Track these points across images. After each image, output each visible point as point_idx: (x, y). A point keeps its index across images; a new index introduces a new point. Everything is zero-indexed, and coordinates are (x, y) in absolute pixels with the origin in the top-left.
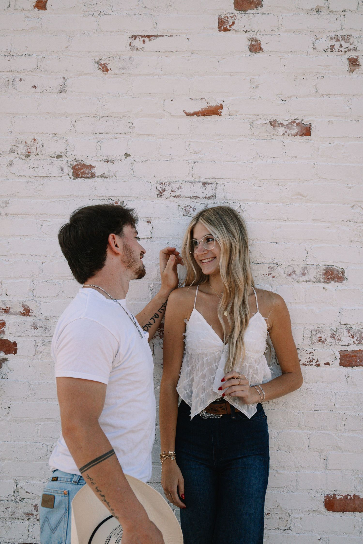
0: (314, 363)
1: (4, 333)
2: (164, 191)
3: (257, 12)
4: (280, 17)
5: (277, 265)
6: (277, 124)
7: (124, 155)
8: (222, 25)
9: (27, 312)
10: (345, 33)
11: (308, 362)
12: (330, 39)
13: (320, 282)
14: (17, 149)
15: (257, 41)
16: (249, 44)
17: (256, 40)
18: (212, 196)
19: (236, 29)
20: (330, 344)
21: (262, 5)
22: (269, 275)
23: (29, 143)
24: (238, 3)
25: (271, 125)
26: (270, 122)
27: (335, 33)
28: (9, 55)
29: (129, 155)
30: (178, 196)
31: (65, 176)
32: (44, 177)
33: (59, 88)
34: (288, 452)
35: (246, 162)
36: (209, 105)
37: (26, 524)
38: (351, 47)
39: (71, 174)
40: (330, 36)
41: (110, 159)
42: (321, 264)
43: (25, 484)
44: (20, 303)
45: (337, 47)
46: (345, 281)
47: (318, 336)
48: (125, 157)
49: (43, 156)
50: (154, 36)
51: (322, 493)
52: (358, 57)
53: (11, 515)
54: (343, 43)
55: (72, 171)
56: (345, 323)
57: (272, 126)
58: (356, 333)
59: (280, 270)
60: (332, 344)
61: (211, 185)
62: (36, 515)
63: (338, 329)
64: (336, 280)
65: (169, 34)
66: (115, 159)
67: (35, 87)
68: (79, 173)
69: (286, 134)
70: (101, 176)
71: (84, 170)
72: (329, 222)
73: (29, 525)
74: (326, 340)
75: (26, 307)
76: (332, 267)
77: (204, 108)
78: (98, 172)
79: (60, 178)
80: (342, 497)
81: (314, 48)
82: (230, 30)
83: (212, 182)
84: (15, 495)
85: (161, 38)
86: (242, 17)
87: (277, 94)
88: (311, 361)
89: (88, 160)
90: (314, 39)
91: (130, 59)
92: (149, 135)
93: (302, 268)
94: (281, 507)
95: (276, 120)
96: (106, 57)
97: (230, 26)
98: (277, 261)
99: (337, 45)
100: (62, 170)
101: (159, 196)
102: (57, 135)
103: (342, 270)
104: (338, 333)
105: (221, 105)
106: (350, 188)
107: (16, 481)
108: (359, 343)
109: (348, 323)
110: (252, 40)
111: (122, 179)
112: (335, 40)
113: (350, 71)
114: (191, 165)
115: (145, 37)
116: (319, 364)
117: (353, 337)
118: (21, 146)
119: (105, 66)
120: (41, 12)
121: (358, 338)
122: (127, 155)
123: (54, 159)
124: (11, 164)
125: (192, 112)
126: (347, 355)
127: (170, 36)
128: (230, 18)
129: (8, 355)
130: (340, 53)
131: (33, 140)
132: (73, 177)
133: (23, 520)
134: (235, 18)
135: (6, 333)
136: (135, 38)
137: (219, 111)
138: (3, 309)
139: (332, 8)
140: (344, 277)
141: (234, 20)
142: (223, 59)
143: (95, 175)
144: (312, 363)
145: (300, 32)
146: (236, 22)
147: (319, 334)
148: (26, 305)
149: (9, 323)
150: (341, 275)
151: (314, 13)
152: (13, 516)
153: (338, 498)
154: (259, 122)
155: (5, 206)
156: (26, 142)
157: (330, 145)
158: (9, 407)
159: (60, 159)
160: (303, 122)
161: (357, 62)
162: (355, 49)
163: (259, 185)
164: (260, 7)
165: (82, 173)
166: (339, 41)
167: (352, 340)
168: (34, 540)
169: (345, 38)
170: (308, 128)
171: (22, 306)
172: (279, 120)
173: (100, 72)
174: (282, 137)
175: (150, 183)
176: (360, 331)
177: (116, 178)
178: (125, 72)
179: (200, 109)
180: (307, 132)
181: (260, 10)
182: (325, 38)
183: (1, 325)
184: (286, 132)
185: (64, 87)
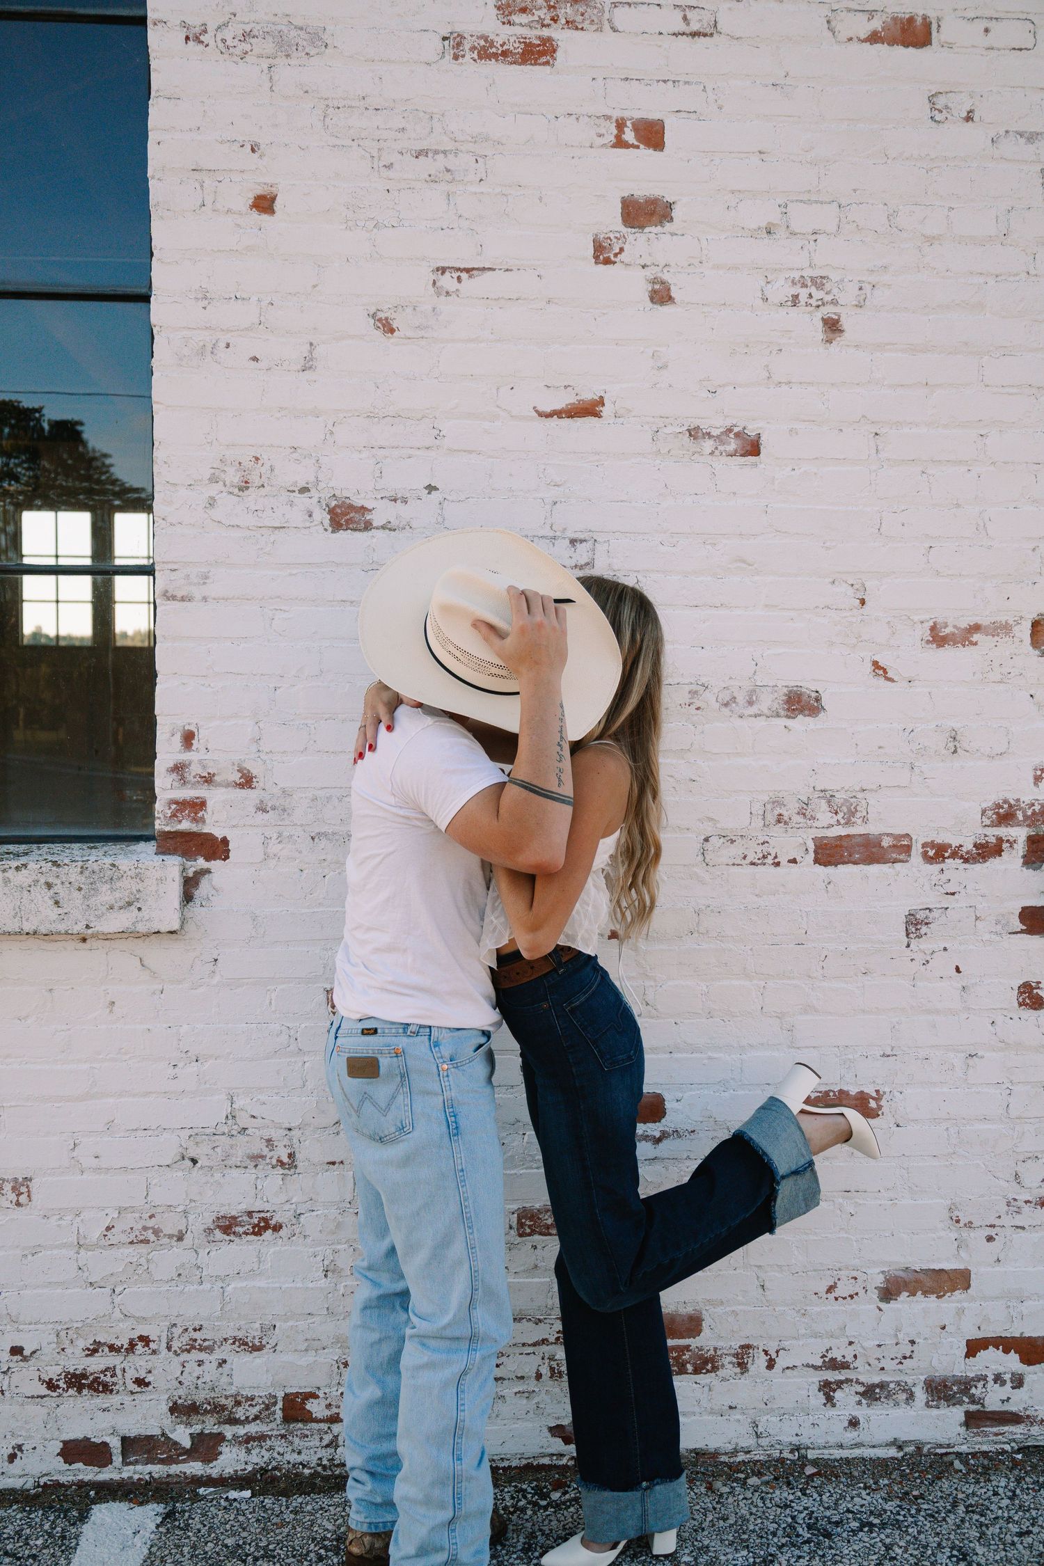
0: (770, 860)
1: (204, 821)
3: (662, 232)
4: (704, 242)
5: (704, 688)
6: (700, 434)
7: (426, 488)
8: (601, 254)
9: (247, 781)
10: (816, 273)
11: (759, 859)
12: (790, 284)
13: (778, 716)
14: (223, 475)
15: (663, 283)
16: (650, 289)
17: (661, 281)
18: (587, 564)
19: (626, 261)
20: (798, 826)
21: (672, 218)
22: (689, 705)
23: (247, 464)
24: (628, 214)
25: (690, 435)
26: (689, 430)
27: (800, 273)
28: (205, 297)
29: (436, 489)
31: (316, 528)
32: (276, 528)
33: (302, 362)
34: (726, 1020)
35: (647, 502)
36: (579, 398)
37: (251, 1174)
38: (828, 298)
39: (327, 522)
40: (791, 278)
41: (399, 496)
42: (780, 684)
43: (248, 1100)
44: (234, 764)
45: (803, 298)
46: (822, 714)
47: (776, 813)
48: (427, 491)
49: (274, 489)
50: (478, 269)
52: (839, 316)
53: (223, 1161)
54: (813, 290)
55: (329, 517)
56: (823, 789)
57: (692, 438)
58: (842, 805)
59: (709, 697)
60: (801, 825)
61: (584, 544)
62: (271, 1158)
63: (811, 800)
64: (807, 712)
65: (506, 267)
66: (408, 495)
67: (255, 359)
68: (343, 521)
69: (717, 452)
70: (383, 527)
71: (352, 515)
72: (794, 609)
73: (257, 1178)
74: (790, 819)
75: (245, 772)
76: (799, 689)
77: (570, 404)
78: (377, 519)
79: (307, 530)
80: (821, 1095)
81: (763, 299)
82: (614, 263)
83: (587, 538)
84: (230, 1122)
85: (491, 272)
86: (636, 240)
87: (700, 381)
88: (764, 857)
89: (359, 497)
90: (763, 284)
91: (434, 311)
92: (470, 452)
93: (748, 692)
94: (715, 1119)
95: (699, 426)
96: (391, 306)
97: (616, 255)
98: (703, 680)
99: (803, 293)
100: (310, 516)
102: (299, 450)
103: (817, 694)
104: (810, 807)
105: (601, 397)
106: (828, 548)
107: (230, 1097)
108: (846, 824)
109: (827, 788)
110: (654, 281)
111: (424, 533)
112: (799, 285)
113: (827, 341)
114: (548, 507)
115: (461, 272)
116: (779, 862)
117: (836, 813)
118: (231, 471)
119: (387, 322)
120: (265, 217)
121: (845, 814)
122: (431, 488)
123: (294, 494)
124: (212, 502)
125: (549, 411)
126: (826, 844)
127: (507, 270)
128: (615, 240)
129: (213, 862)
130: (809, 309)
131: (254, 459)
132: (330, 529)
133: (246, 1167)
134: (624, 240)
135: (207, 821)
136: (443, 273)
137: (597, 409)
138: (201, 777)
139: (795, 227)
140: (821, 707)
141: (623, 245)
142: (604, 314)
143: (371, 524)
144: (766, 861)
145: (739, 268)
146: (626, 247)
147: (778, 809)
148: (245, 768)
149: (212, 802)
150: (815, 704)
151: (763, 236)
152: (225, 1162)
154: (669, 430)
155: (201, 582)
156: (240, 463)
157: (793, 473)
158: (216, 960)
159: (306, 494)
160: (746, 431)
161: (838, 326)
162: (834, 302)
163: (671, 544)
164: (668, 222)
165: (347, 521)
166: (807, 286)
167: (836, 818)
168: (266, 1203)
169: (817, 282)
170: (756, 442)
171: (238, 771)
172: (704, 426)
173: (379, 333)
174: (710, 457)
176: (849, 801)
177: (411, 530)
178: (426, 335)
179: (564, 406)
180: (753, 448)
181: (668, 227)
182: (782, 282)
183: (197, 806)
184: (716, 448)
185: (312, 360)
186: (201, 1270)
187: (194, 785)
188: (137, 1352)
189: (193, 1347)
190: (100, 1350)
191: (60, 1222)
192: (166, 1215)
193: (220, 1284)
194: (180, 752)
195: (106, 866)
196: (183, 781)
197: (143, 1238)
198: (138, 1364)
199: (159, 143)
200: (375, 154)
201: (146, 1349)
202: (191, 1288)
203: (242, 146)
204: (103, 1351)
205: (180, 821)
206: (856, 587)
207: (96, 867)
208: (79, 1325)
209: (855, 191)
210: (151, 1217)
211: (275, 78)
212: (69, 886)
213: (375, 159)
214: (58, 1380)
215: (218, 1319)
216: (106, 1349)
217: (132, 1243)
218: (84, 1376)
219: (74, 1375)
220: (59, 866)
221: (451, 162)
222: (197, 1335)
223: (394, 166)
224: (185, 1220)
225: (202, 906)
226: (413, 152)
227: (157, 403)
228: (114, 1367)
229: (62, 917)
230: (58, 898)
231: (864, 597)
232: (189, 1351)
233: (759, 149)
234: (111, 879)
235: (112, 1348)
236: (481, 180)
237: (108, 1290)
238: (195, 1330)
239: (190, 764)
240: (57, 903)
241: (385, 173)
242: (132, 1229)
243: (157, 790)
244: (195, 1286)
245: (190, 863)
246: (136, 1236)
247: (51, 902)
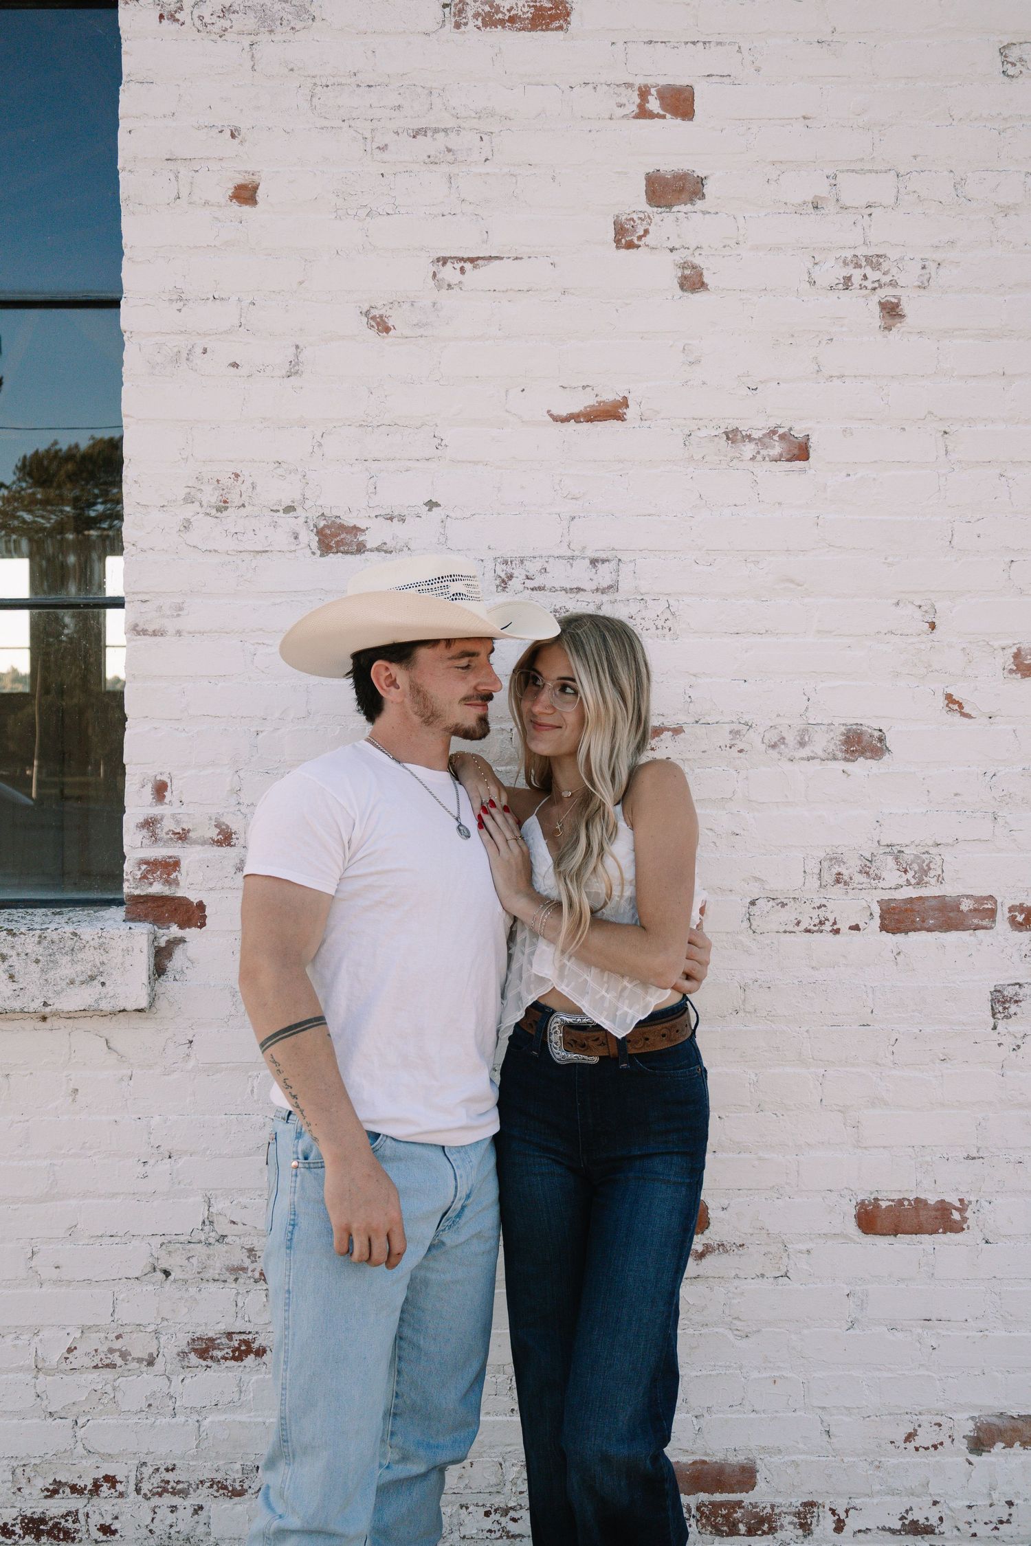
0: (828, 927)
1: (178, 884)
2: (510, 577)
3: (693, 210)
4: (741, 220)
5: (748, 727)
6: (739, 437)
7: (426, 504)
8: (623, 236)
9: (226, 838)
10: (871, 252)
11: (815, 925)
12: (842, 264)
13: (835, 758)
14: (199, 495)
15: (694, 267)
16: (680, 275)
17: (692, 266)
18: (610, 587)
19: (652, 244)
20: (860, 886)
21: (703, 195)
22: (730, 747)
23: (225, 481)
24: (654, 192)
25: (728, 438)
26: (726, 433)
27: (853, 252)
28: (180, 298)
29: (437, 505)
30: (540, 589)
31: (303, 551)
32: (257, 552)
33: (287, 367)
34: (778, 1114)
35: (679, 515)
36: (599, 399)
37: (230, 1290)
38: (886, 279)
39: (315, 545)
40: (842, 259)
41: (396, 514)
42: (837, 721)
43: (228, 1203)
44: (211, 819)
45: (857, 280)
46: (886, 757)
47: (835, 871)
48: (428, 508)
49: (256, 509)
50: (483, 258)
51: (852, 1198)
52: (899, 300)
53: (199, 1273)
54: (868, 271)
55: (317, 539)
56: (889, 843)
57: (730, 442)
58: (913, 862)
59: (753, 737)
60: (864, 886)
61: (607, 564)
62: (253, 1271)
63: (875, 856)
64: (868, 754)
65: (515, 255)
66: (406, 513)
67: (235, 365)
68: (333, 544)
69: (759, 457)
70: (378, 549)
71: (342, 536)
72: (851, 635)
73: (238, 1293)
74: (851, 879)
75: (224, 827)
76: (859, 727)
77: (589, 406)
78: (371, 540)
79: (292, 554)
80: (893, 1204)
81: (810, 283)
82: (638, 246)
83: (610, 558)
84: (207, 1228)
85: (497, 262)
86: (662, 220)
87: (739, 376)
88: (821, 923)
89: (350, 515)
90: (810, 265)
91: (434, 306)
92: (476, 463)
93: (799, 731)
94: (768, 1230)
95: (737, 428)
96: (385, 303)
97: (640, 238)
98: (746, 718)
99: (857, 275)
100: (296, 538)
101: (500, 588)
102: (284, 465)
103: (881, 733)
104: (874, 864)
105: (625, 398)
106: (891, 565)
107: (207, 1199)
108: (918, 884)
109: (895, 842)
110: (684, 266)
112: (852, 266)
113: (886, 328)
114: (565, 524)
115: (465, 262)
116: (839, 929)
117: (906, 871)
118: (208, 489)
119: (382, 320)
120: (246, 208)
121: (916, 873)
122: (431, 505)
123: (278, 514)
124: (187, 526)
125: (565, 415)
126: (894, 908)
127: (517, 258)
128: (638, 222)
129: (187, 930)
130: (864, 292)
131: (233, 476)
132: (318, 552)
133: (225, 1281)
134: (649, 221)
135: (181, 884)
136: (444, 264)
137: (621, 411)
138: (175, 834)
139: (846, 199)
140: (885, 748)
141: (648, 227)
142: (627, 304)
143: (365, 546)
144: (823, 927)
145: (782, 249)
146: (651, 229)
147: (837, 867)
148: (224, 823)
149: (187, 862)
150: (879, 745)
151: (809, 212)
152: (202, 1275)
153: (884, 1207)
154: (702, 433)
155: (175, 614)
156: (218, 481)
157: (848, 478)
158: (191, 1042)
159: (292, 514)
160: (792, 433)
161: (898, 310)
162: (894, 284)
163: (707, 562)
164: (700, 199)
165: (337, 543)
166: (860, 267)
167: (905, 877)
168: (248, 1324)
169: (872, 261)
170: (804, 445)
171: (216, 826)
172: (744, 428)
173: (372, 333)
174: (751, 463)
175: (481, 562)
176: (919, 857)
178: (425, 334)
179: (582, 408)
180: (801, 452)
181: (699, 204)
182: (832, 262)
183: (170, 866)
184: (758, 453)
185: (297, 364)
186: (174, 1399)
187: (166, 843)
188: (102, 1495)
189: (165, 1490)
190: (61, 1491)
191: (17, 1342)
192: (135, 1335)
193: (196, 1417)
194: (151, 805)
195: (66, 935)
196: (155, 839)
197: (108, 1361)
198: (103, 1508)
199: (130, 132)
200: (368, 135)
201: (113, 1491)
202: (163, 1421)
203: (221, 132)
204: (64, 1492)
205: (151, 884)
206: (924, 608)
207: (55, 936)
208: (38, 1461)
209: (915, 157)
210: (118, 1337)
211: (257, 56)
212: (25, 957)
213: (368, 141)
214: (13, 1525)
215: (194, 1458)
216: (68, 1490)
217: (96, 1367)
218: (42, 1521)
219: (32, 1520)
220: (14, 935)
221: (453, 141)
222: (170, 1476)
223: (389, 148)
224: (156, 1341)
225: (175, 980)
226: (410, 131)
227: (127, 416)
228: (77, 1511)
229: (17, 993)
230: (12, 972)
231: (934, 620)
232: (160, 1495)
233: (804, 114)
234: (73, 950)
235: (74, 1489)
236: (486, 160)
237: (69, 1422)
238: (167, 1470)
239: (162, 819)
240: (11, 977)
241: (379, 155)
242: (96, 1351)
243: (126, 849)
244: (167, 1419)
245: (161, 931)
246: (101, 1360)
247: (6, 976)
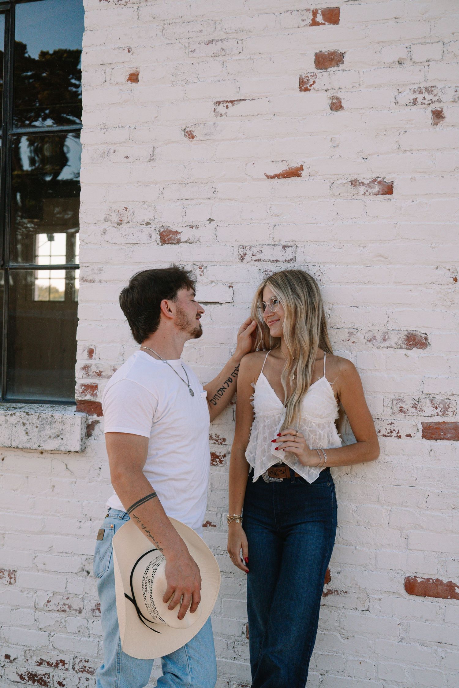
0: (395, 434)
1: (97, 396)
2: (245, 255)
3: (338, 70)
4: (361, 73)
5: (357, 330)
6: (358, 183)
7: (208, 220)
8: (303, 85)
10: (428, 84)
11: (388, 433)
12: (412, 92)
13: (401, 348)
14: (111, 218)
15: (337, 98)
16: (330, 103)
17: (336, 98)
18: (291, 260)
19: (316, 89)
20: (412, 414)
21: (343, 62)
22: (348, 341)
23: (122, 211)
24: (319, 62)
25: (352, 184)
26: (351, 182)
27: (418, 85)
28: (105, 128)
29: (213, 220)
30: (259, 260)
31: (153, 243)
32: (134, 244)
33: (149, 157)
34: (367, 528)
35: (326, 223)
36: (289, 167)
38: (435, 99)
39: (158, 240)
40: (413, 89)
41: (194, 225)
42: (403, 329)
45: (420, 100)
46: (428, 348)
47: (399, 405)
48: (208, 222)
49: (134, 223)
50: (237, 101)
51: (403, 575)
52: (442, 109)
54: (426, 95)
55: (160, 237)
56: (428, 393)
57: (353, 186)
58: (440, 403)
59: (360, 335)
60: (414, 414)
61: (290, 248)
63: (421, 399)
64: (419, 346)
65: (252, 98)
66: (199, 224)
67: (127, 157)
68: (166, 239)
69: (367, 193)
70: (186, 242)
71: (171, 236)
72: (412, 284)
74: (408, 410)
76: (415, 332)
77: (284, 170)
78: (183, 238)
79: (149, 244)
80: (424, 580)
81: (395, 103)
82: (310, 90)
83: (292, 245)
85: (243, 102)
86: (322, 76)
87: (358, 153)
88: (391, 432)
89: (174, 226)
90: (396, 93)
91: (214, 125)
92: (232, 200)
93: (383, 333)
94: (359, 586)
95: (357, 179)
96: (192, 124)
97: (311, 86)
98: (356, 326)
99: (420, 97)
100: (151, 237)
101: (240, 260)
102: (147, 203)
103: (426, 335)
104: (420, 403)
105: (302, 166)
106: (433, 248)
108: (443, 415)
109: (431, 392)
110: (332, 98)
111: (206, 244)
112: (418, 93)
113: (435, 124)
114: (271, 228)
115: (228, 103)
116: (401, 436)
117: (436, 408)
118: (114, 215)
119: (191, 133)
120: (134, 84)
121: (442, 409)
122: (211, 220)
123: (143, 226)
124: (105, 232)
125: (273, 175)
126: (430, 427)
127: (252, 99)
128: (310, 77)
129: (98, 417)
130: (424, 106)
131: (125, 209)
132: (160, 244)
134: (316, 77)
136: (219, 104)
137: (299, 172)
138: (96, 373)
139: (416, 58)
140: (428, 343)
141: (315, 80)
142: (304, 119)
143: (180, 240)
144: (392, 434)
145: (381, 86)
146: (317, 81)
147: (400, 404)
149: (101, 386)
150: (425, 341)
151: (396, 66)
153: (419, 581)
154: (340, 182)
155: (99, 272)
156: (118, 211)
157: (413, 203)
158: (100, 468)
159: (149, 226)
160: (384, 180)
161: (441, 114)
162: (439, 101)
163: (340, 247)
164: (341, 64)
165: (168, 239)
166: (422, 93)
167: (436, 411)
169: (428, 90)
170: (391, 187)
172: (360, 179)
173: (187, 139)
174: (363, 196)
175: (232, 247)
176: (444, 401)
177: (200, 243)
178: (209, 138)
179: (281, 172)
180: (389, 190)
181: (341, 66)
182: (407, 92)
183: (93, 388)
184: (367, 191)
185: (154, 155)
186: (89, 630)
187: (93, 377)
188: (59, 668)
189: (84, 670)
190: (43, 664)
191: (28, 595)
192: (74, 599)
193: (98, 639)
194: (87, 360)
195: (49, 416)
196: (88, 375)
197: (63, 609)
198: (58, 674)
199: (86, 53)
200: (187, 45)
201: (63, 667)
202: (84, 639)
203: (124, 50)
204: (44, 664)
205: (86, 395)
206: (451, 270)
207: (44, 416)
208: (34, 649)
209: (453, 33)
210: (68, 599)
211: (140, 13)
212: (32, 425)
213: (187, 48)
214: (25, 675)
215: (96, 657)
216: (46, 664)
217: (58, 611)
218: (35, 675)
219: (31, 674)
220: (29, 415)
221: (225, 45)
222: (86, 664)
223: (196, 51)
224: (82, 603)
225: (95, 439)
226: (206, 42)
227: (82, 182)
228: (49, 674)
229: (29, 440)
230: (27, 431)
231: (457, 277)
232: (82, 672)
233: (395, 16)
234: (51, 423)
235: (48, 663)
236: (240, 53)
237: (47, 634)
238: (85, 661)
239: (91, 366)
240: (27, 433)
241: (191, 55)
242: (59, 603)
243: (76, 379)
244: (86, 639)
245: (90, 417)
246: (60, 608)
247: (24, 433)
